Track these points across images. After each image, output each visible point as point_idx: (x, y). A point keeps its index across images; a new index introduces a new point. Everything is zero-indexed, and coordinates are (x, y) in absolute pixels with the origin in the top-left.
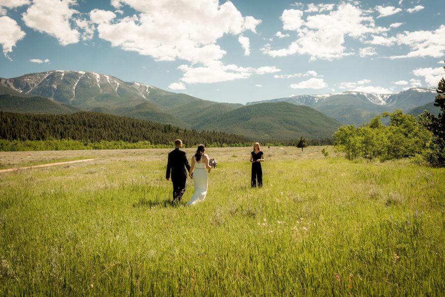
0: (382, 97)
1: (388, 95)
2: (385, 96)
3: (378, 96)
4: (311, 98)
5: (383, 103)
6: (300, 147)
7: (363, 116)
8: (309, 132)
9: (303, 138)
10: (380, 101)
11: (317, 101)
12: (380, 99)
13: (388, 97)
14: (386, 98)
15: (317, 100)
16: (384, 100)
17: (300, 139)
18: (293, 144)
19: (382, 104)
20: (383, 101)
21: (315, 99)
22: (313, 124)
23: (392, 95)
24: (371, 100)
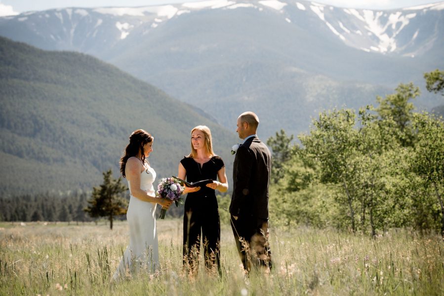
0: (383, 20)
1: (405, 13)
2: (394, 19)
3: (368, 17)
4: (100, 22)
5: (387, 45)
6: (103, 214)
7: (310, 98)
8: (94, 163)
9: (112, 177)
10: (375, 39)
11: (124, 35)
12: (375, 28)
13: (406, 22)
14: (399, 24)
15: (123, 31)
16: (389, 32)
17: (101, 180)
18: (30, 213)
19: (383, 49)
20: (385, 38)
21: (119, 26)
22: (112, 131)
23: (418, 12)
24: (341, 31)
